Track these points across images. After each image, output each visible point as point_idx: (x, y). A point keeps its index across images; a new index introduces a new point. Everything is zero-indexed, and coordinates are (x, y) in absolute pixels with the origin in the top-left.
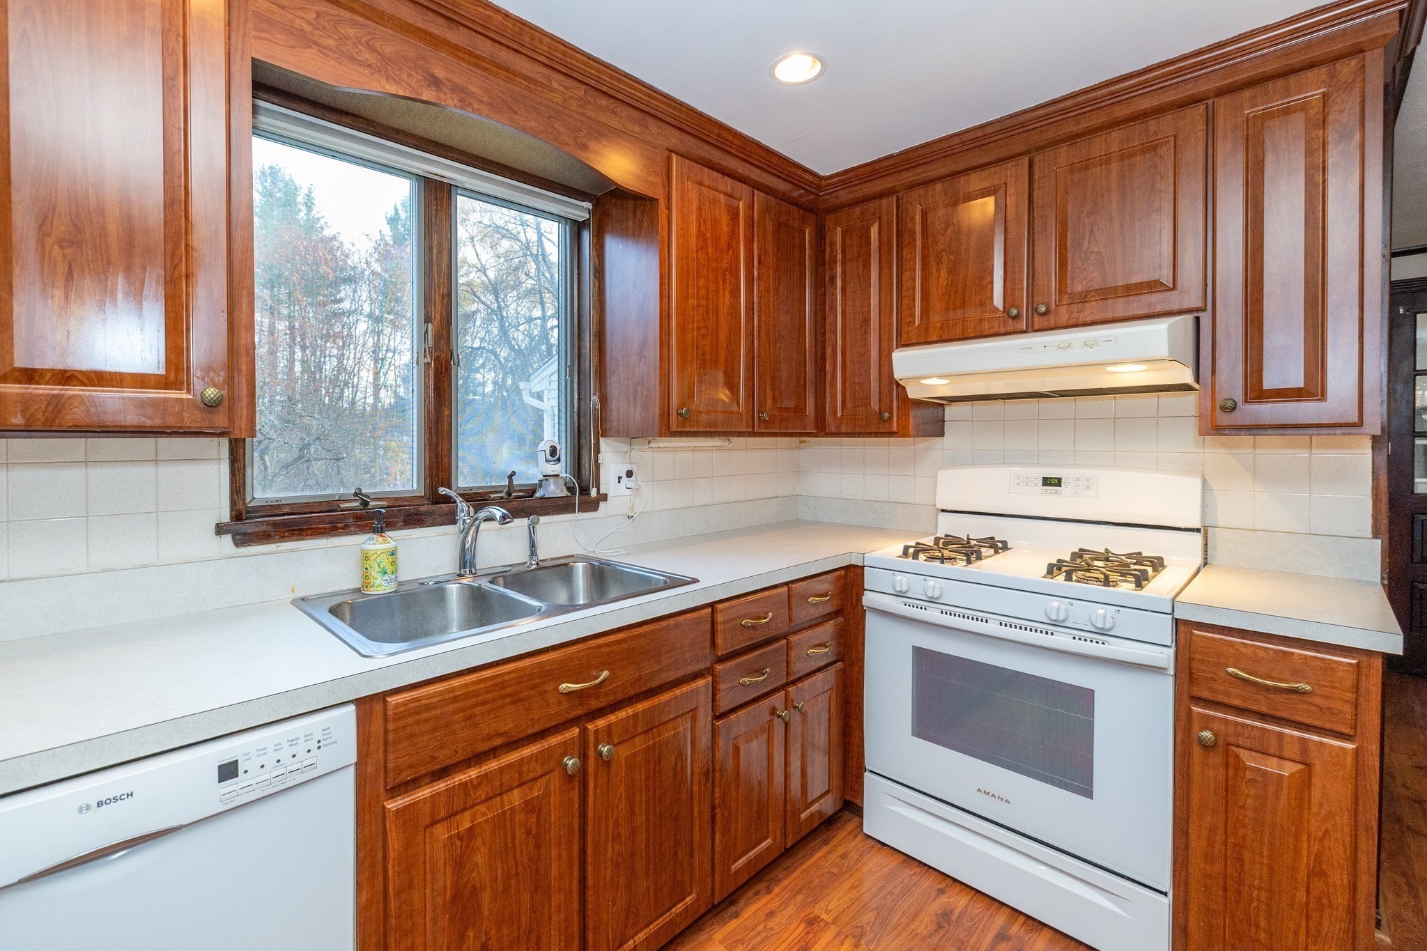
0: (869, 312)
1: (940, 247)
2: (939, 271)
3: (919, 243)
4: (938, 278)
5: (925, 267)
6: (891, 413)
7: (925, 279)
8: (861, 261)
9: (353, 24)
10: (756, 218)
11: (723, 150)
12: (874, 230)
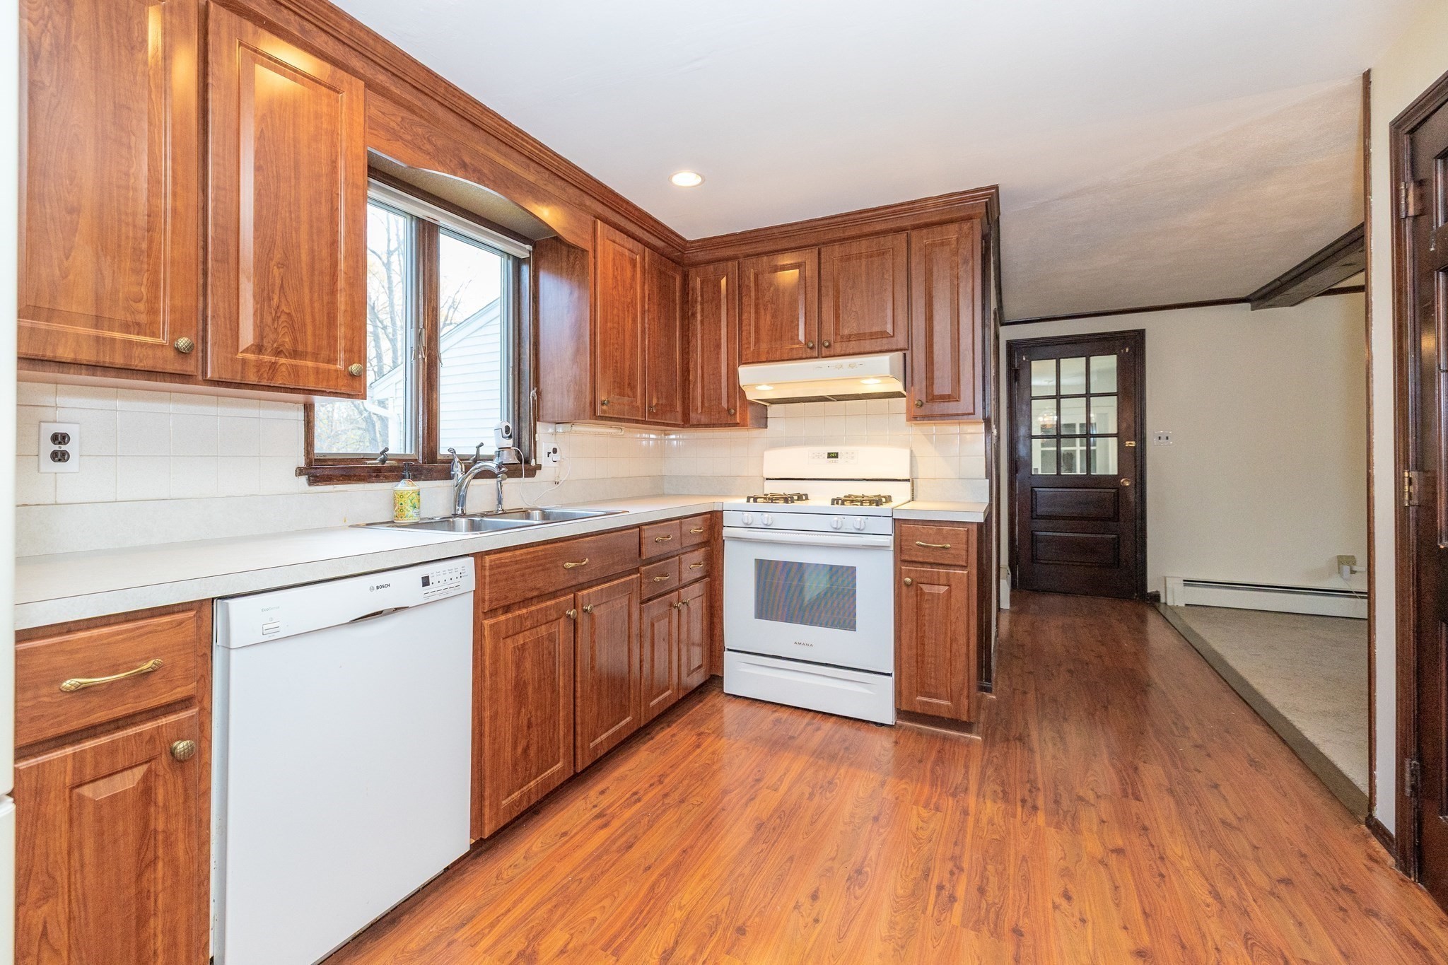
0: (720, 339)
1: (767, 299)
2: (765, 314)
3: (753, 294)
4: (765, 320)
5: (757, 312)
6: (735, 410)
7: (757, 319)
8: (714, 303)
9: (421, 125)
10: (646, 267)
11: (627, 218)
12: (724, 281)
